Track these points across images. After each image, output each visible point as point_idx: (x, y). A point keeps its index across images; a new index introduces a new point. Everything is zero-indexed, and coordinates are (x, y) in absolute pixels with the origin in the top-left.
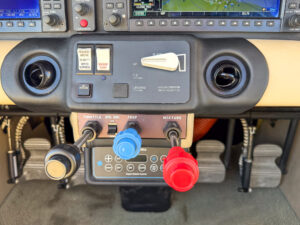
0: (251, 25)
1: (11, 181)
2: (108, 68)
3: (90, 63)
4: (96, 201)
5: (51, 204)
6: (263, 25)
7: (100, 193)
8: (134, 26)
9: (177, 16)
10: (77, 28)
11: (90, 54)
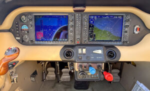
0: (115, 43)
1: (43, 80)
2: (85, 53)
4: (66, 86)
5: (53, 87)
6: (118, 43)
7: (67, 84)
8: (89, 43)
9: (98, 41)
10: (76, 43)
11: (81, 50)
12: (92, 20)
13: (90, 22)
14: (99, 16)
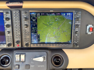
2: (24, 60)
3: (19, 59)
11: (19, 57)
12: (34, 18)
13: (31, 20)
14: (43, 13)
